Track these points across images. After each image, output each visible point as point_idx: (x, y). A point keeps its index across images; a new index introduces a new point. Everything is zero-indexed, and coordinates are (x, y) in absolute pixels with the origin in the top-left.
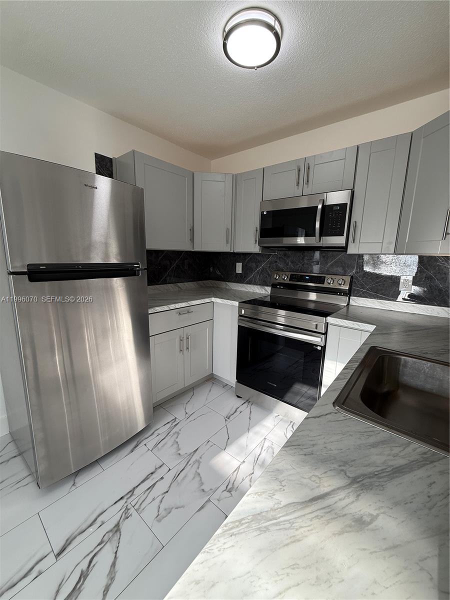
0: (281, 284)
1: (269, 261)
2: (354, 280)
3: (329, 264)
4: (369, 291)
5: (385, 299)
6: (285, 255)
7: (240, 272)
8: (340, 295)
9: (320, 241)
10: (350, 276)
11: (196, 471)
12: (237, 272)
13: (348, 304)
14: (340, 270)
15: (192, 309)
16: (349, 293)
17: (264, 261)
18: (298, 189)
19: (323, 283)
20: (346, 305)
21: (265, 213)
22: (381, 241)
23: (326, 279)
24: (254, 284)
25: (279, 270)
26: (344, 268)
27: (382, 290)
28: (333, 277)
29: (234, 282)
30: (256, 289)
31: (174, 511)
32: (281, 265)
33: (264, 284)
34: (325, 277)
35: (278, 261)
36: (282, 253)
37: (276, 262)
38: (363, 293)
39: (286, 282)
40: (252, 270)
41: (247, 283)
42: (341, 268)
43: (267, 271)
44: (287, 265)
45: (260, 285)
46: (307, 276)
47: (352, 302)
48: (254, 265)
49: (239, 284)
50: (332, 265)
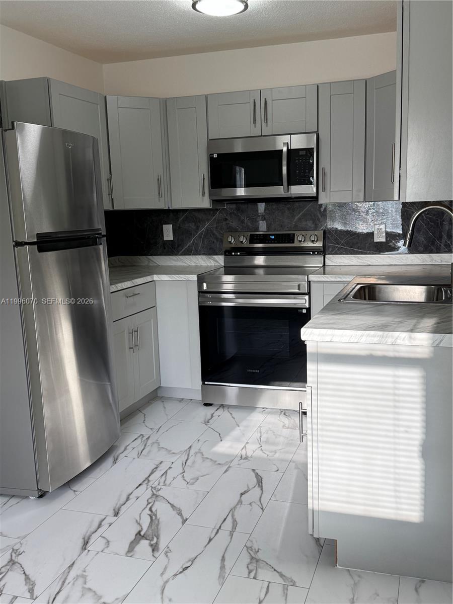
0: (236, 249)
1: (215, 219)
2: (327, 235)
3: (296, 218)
4: (344, 246)
5: (362, 253)
6: (238, 209)
7: (171, 238)
8: (314, 254)
9: (288, 191)
10: (321, 230)
11: (203, 458)
12: (165, 239)
13: (324, 265)
14: (310, 224)
15: (137, 290)
16: (323, 252)
17: (208, 220)
18: (255, 127)
19: (293, 242)
20: (322, 265)
21: (215, 156)
22: (351, 189)
23: (296, 237)
24: (194, 254)
25: (232, 231)
26: (314, 222)
27: (357, 243)
28: (303, 233)
29: (161, 255)
30: (200, 260)
31: (201, 479)
32: (234, 224)
33: (211, 252)
34: (294, 234)
35: (229, 219)
36: (234, 206)
37: (226, 220)
38: (338, 250)
39: (245, 246)
40: (189, 234)
41: (185, 254)
42: (311, 222)
43: (214, 234)
44: (243, 222)
45: (204, 254)
46: (272, 235)
47: (328, 262)
48: (192, 226)
49: (171, 257)
50: (300, 219)
